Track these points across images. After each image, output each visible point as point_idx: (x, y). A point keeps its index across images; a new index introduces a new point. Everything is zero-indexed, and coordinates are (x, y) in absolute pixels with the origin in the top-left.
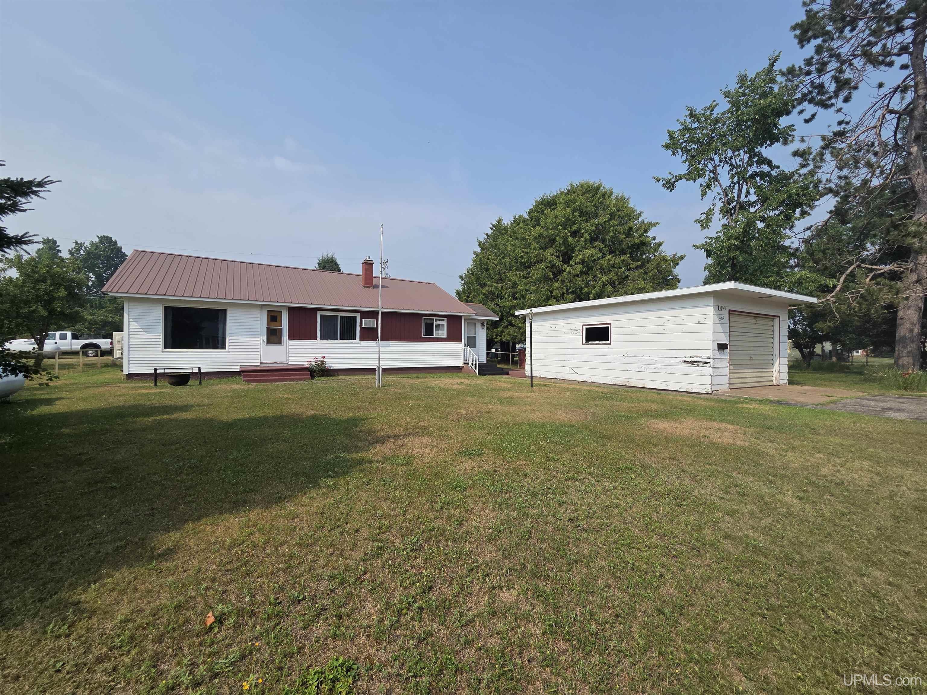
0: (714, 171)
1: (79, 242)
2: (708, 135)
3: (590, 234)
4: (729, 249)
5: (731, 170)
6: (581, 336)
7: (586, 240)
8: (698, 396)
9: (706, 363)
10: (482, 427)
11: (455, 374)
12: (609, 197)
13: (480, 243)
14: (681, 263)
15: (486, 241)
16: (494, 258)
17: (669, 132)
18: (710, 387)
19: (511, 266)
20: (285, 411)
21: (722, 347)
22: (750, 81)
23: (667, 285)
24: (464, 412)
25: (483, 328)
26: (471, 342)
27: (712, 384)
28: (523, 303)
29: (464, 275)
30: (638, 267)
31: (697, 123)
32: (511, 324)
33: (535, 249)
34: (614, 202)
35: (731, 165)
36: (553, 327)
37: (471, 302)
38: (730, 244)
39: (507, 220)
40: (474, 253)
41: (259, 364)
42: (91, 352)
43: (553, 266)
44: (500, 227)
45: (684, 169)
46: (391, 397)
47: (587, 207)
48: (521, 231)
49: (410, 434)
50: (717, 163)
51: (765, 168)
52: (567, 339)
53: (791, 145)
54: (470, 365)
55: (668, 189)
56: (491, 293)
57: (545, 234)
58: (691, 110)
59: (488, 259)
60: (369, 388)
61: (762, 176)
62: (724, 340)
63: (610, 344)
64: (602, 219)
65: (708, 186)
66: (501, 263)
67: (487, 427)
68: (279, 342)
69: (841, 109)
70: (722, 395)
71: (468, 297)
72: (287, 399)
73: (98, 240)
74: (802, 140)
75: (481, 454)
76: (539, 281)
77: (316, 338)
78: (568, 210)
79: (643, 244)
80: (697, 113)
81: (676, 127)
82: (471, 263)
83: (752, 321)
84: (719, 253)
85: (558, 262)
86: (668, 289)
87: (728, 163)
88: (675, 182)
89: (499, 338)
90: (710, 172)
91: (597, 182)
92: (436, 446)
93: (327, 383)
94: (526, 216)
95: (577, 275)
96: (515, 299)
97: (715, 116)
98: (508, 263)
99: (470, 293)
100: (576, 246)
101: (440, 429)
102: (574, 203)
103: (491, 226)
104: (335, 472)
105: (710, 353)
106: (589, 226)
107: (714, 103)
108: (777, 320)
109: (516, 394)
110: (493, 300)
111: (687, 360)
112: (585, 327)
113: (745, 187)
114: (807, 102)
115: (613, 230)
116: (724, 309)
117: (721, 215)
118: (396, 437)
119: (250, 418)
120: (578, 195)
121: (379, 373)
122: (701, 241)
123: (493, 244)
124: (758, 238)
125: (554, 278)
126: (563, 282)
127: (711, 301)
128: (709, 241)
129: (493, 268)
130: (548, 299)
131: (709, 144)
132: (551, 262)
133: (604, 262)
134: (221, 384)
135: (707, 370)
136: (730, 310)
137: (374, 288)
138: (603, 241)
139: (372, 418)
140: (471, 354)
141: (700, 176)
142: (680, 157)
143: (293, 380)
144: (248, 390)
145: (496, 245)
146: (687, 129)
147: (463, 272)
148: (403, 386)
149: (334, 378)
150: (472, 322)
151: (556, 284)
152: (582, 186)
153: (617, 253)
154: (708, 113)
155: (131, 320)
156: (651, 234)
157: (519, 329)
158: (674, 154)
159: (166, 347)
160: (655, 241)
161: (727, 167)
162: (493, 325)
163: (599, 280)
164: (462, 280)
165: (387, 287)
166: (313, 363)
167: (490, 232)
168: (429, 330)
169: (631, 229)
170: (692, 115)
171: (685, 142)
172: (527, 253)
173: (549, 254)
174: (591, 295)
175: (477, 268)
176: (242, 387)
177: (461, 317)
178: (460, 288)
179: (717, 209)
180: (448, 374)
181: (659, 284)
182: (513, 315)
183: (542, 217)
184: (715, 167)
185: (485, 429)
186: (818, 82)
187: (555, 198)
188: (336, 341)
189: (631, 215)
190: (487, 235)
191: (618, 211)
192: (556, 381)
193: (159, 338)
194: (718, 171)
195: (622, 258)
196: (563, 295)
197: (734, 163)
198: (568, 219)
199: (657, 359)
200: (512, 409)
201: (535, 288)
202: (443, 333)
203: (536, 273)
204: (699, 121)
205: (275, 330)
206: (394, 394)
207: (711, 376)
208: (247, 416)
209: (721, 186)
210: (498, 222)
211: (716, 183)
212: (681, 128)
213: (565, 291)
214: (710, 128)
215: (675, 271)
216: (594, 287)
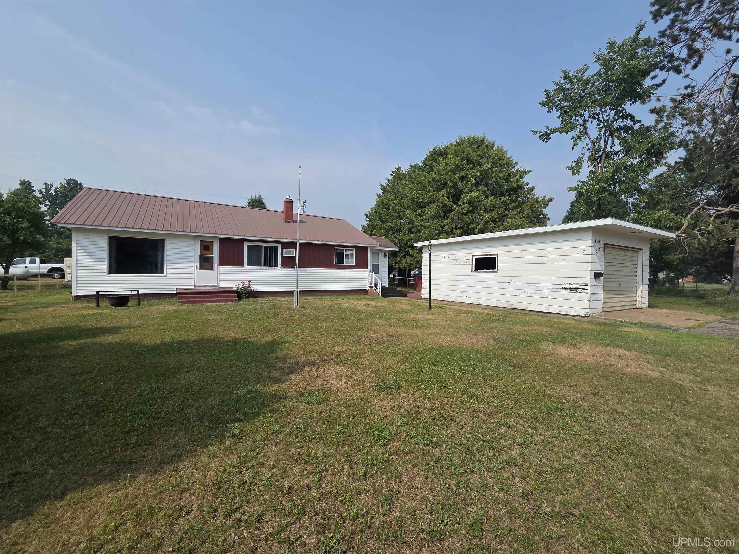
0: (584, 125)
1: (49, 184)
2: (579, 94)
3: (475, 179)
4: (599, 191)
5: (598, 124)
6: (471, 265)
7: (472, 184)
8: (577, 318)
9: (585, 289)
10: (395, 354)
11: (362, 296)
12: (492, 148)
13: (382, 186)
14: (550, 204)
15: (387, 185)
16: (394, 199)
17: (546, 91)
18: (587, 310)
19: (408, 206)
20: (208, 333)
21: (598, 276)
22: (618, 47)
23: (539, 223)
24: (374, 335)
25: (385, 258)
26: (375, 269)
27: (589, 308)
28: (419, 237)
29: (368, 213)
30: (515, 208)
31: (569, 84)
32: (408, 254)
33: (429, 191)
34: (496, 152)
35: (598, 120)
36: (446, 257)
37: (374, 235)
38: (600, 187)
39: (405, 168)
40: (377, 195)
41: (193, 287)
42: (56, 275)
43: (444, 205)
44: (399, 174)
45: (557, 123)
46: (307, 318)
47: (473, 157)
48: (417, 176)
49: (325, 360)
50: (587, 118)
51: (629, 123)
52: (458, 267)
53: (648, 104)
54: (374, 288)
55: (543, 140)
56: (391, 228)
57: (438, 178)
58: (565, 72)
59: (389, 200)
60: (288, 309)
61: (626, 129)
62: (600, 269)
63: (497, 272)
64: (486, 166)
65: (579, 138)
66: (400, 203)
67: (399, 354)
68: (211, 268)
69: (688, 75)
70: (598, 318)
71: (372, 231)
72: (213, 320)
73: (66, 183)
74: (658, 100)
75: (399, 388)
76: (432, 218)
77: (243, 265)
78: (457, 158)
79: (520, 188)
80: (570, 75)
81: (552, 87)
82: (375, 203)
83: (620, 252)
84: (589, 194)
85: (449, 203)
86: (540, 226)
87: (595, 119)
88: (550, 134)
89: (398, 266)
90: (580, 126)
91: (481, 137)
92: (351, 377)
93: (251, 305)
94: (421, 164)
95: (464, 214)
96: (412, 233)
97: (585, 78)
98: (406, 203)
99: (374, 228)
100: (464, 189)
101: (354, 356)
102: (463, 153)
103: (391, 173)
104: (245, 414)
105: (588, 281)
106: (475, 172)
107: (586, 67)
108: (640, 253)
109: (418, 316)
110: (393, 234)
111: (566, 286)
112: (474, 258)
113: (610, 139)
114: (658, 70)
115: (495, 176)
116: (600, 242)
117: (589, 163)
118: (312, 364)
119: (172, 342)
120: (466, 147)
121: (297, 295)
122: (574, 185)
123: (394, 187)
124: (624, 181)
125: (445, 215)
126: (452, 219)
127: (590, 235)
128: (581, 184)
129: (393, 207)
130: (440, 233)
131: (580, 102)
132: (442, 202)
133: (487, 203)
134: (158, 305)
135: (586, 296)
136: (605, 244)
137: (293, 223)
138: (486, 185)
139: (289, 342)
140: (376, 279)
141: (572, 129)
142: (555, 113)
143: (222, 301)
144: (180, 311)
145: (396, 188)
146: (561, 89)
147: (368, 210)
148: (318, 308)
149: (258, 299)
150: (376, 253)
151: (447, 221)
152: (469, 139)
153: (498, 195)
154: (580, 75)
155: (79, 248)
156: (525, 179)
157: (415, 259)
158: (549, 111)
159: (110, 273)
160: (528, 186)
161: (595, 122)
162: (393, 255)
163: (483, 217)
164: (367, 217)
165: (305, 222)
166: (240, 286)
167: (390, 178)
168: (340, 259)
169: (509, 175)
170: (566, 77)
171: (559, 100)
172: (422, 195)
173: (442, 196)
174: (476, 230)
175: (380, 208)
176: (175, 308)
177: (366, 248)
178: (366, 224)
179: (586, 157)
180: (356, 296)
181: (532, 222)
182: (412, 247)
183: (435, 165)
184: (585, 122)
185: (397, 355)
186: (669, 52)
187: (446, 149)
188: (260, 267)
189: (508, 164)
190: (388, 180)
191: (499, 159)
192: (448, 302)
193: (105, 264)
194: (588, 126)
195: (502, 199)
196: (452, 230)
197: (601, 118)
198: (457, 166)
199: (538, 285)
200: (419, 332)
201: (428, 224)
202: (351, 261)
203: (430, 211)
204: (571, 82)
205: (208, 257)
206: (310, 316)
207: (589, 301)
208: (170, 340)
209: (589, 138)
210: (398, 169)
211: (585, 136)
212: (556, 88)
213: (454, 226)
214: (582, 88)
215: (545, 211)
216: (479, 224)
